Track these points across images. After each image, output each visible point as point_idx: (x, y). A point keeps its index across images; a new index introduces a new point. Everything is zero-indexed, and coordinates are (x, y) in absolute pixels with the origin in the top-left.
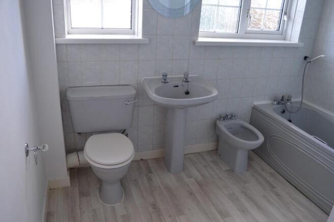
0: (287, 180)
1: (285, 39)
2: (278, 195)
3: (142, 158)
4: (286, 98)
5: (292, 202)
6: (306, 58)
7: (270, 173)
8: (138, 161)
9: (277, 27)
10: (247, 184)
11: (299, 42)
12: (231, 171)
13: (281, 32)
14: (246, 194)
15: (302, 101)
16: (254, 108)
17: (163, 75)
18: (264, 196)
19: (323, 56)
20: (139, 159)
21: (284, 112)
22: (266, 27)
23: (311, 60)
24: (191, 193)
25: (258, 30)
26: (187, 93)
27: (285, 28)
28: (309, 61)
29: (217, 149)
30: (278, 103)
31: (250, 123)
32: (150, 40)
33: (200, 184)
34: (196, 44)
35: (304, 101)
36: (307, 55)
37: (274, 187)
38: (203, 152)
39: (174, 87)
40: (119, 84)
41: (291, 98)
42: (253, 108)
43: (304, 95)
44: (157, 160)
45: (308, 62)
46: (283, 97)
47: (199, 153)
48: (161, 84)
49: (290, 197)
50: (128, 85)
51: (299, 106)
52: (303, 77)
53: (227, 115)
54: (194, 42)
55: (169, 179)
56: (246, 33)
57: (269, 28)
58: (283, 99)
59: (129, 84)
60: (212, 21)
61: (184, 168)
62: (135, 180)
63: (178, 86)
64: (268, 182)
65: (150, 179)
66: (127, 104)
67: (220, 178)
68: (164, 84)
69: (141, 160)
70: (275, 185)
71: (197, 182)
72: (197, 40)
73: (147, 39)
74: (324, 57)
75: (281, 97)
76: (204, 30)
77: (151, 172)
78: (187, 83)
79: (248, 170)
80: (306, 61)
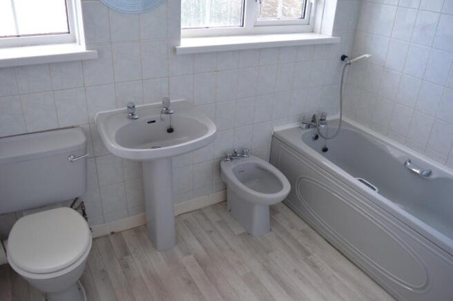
0: (326, 240)
1: (313, 31)
2: (314, 266)
3: (112, 231)
4: (318, 118)
5: (334, 276)
6: (343, 58)
7: (303, 231)
8: (107, 236)
9: (300, 13)
10: (270, 254)
11: (333, 35)
12: (248, 235)
13: (307, 20)
14: (269, 272)
15: (341, 119)
16: (275, 137)
17: (129, 107)
18: (295, 271)
19: (367, 56)
20: (109, 233)
21: (316, 137)
22: (285, 15)
23: (351, 61)
24: (190, 282)
25: (273, 19)
26: (170, 130)
27: (312, 14)
28: (348, 62)
29: (226, 201)
30: (308, 127)
31: (270, 162)
32: (99, 53)
33: (202, 264)
34: (178, 53)
35: (343, 119)
36: (346, 54)
37: (308, 254)
38: (206, 208)
39: (148, 123)
40: (57, 127)
41: (325, 116)
42: (273, 136)
43: (343, 110)
44: (136, 230)
45: (346, 65)
46: (314, 117)
47: (200, 209)
48: (127, 122)
49: (332, 267)
50: (73, 127)
51: (337, 127)
52: (341, 86)
53: (235, 153)
54: (175, 50)
55: (156, 262)
56: (255, 26)
57: (289, 15)
58: (314, 120)
59: (74, 125)
60: (201, 11)
61: (178, 239)
62: (103, 271)
63: (154, 121)
64: (300, 246)
65: (126, 266)
66: (72, 161)
67: (231, 249)
68: (131, 121)
69: (112, 233)
70: (309, 249)
71: (197, 260)
72: (179, 45)
73: (96, 51)
74: (370, 57)
75: (312, 116)
76: (190, 25)
77: (127, 253)
78: (169, 115)
79: (271, 230)
80: (344, 63)
